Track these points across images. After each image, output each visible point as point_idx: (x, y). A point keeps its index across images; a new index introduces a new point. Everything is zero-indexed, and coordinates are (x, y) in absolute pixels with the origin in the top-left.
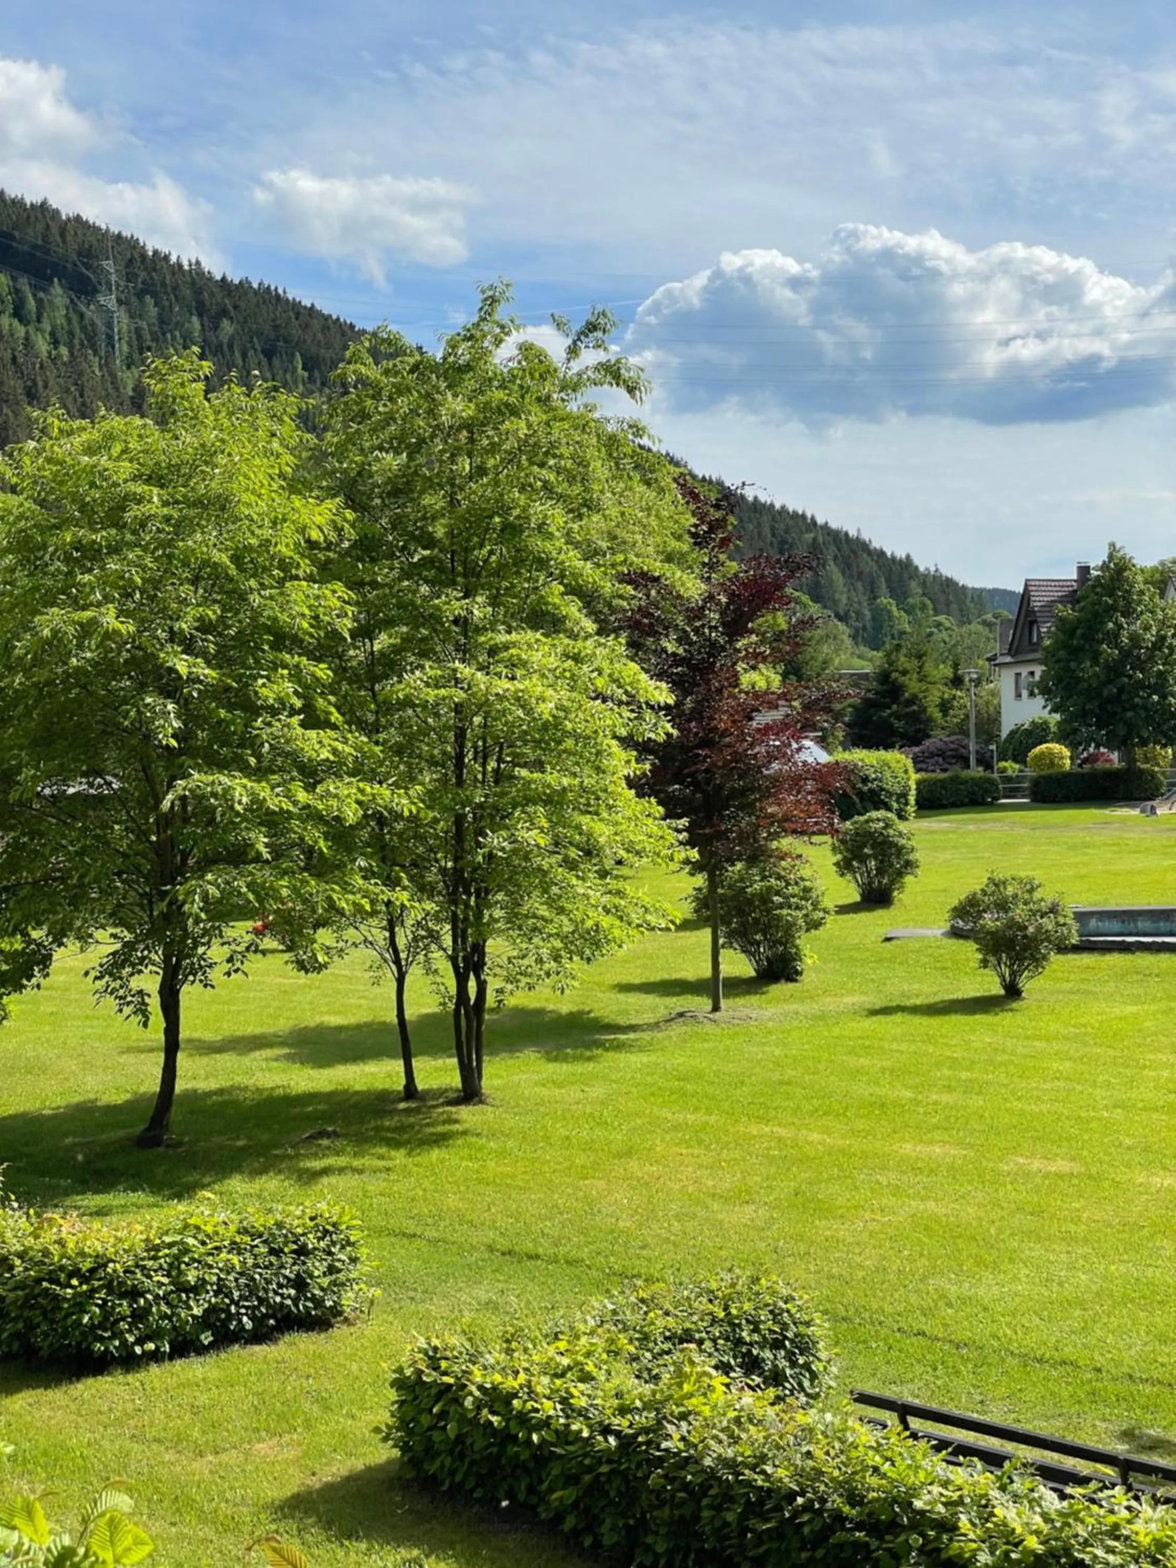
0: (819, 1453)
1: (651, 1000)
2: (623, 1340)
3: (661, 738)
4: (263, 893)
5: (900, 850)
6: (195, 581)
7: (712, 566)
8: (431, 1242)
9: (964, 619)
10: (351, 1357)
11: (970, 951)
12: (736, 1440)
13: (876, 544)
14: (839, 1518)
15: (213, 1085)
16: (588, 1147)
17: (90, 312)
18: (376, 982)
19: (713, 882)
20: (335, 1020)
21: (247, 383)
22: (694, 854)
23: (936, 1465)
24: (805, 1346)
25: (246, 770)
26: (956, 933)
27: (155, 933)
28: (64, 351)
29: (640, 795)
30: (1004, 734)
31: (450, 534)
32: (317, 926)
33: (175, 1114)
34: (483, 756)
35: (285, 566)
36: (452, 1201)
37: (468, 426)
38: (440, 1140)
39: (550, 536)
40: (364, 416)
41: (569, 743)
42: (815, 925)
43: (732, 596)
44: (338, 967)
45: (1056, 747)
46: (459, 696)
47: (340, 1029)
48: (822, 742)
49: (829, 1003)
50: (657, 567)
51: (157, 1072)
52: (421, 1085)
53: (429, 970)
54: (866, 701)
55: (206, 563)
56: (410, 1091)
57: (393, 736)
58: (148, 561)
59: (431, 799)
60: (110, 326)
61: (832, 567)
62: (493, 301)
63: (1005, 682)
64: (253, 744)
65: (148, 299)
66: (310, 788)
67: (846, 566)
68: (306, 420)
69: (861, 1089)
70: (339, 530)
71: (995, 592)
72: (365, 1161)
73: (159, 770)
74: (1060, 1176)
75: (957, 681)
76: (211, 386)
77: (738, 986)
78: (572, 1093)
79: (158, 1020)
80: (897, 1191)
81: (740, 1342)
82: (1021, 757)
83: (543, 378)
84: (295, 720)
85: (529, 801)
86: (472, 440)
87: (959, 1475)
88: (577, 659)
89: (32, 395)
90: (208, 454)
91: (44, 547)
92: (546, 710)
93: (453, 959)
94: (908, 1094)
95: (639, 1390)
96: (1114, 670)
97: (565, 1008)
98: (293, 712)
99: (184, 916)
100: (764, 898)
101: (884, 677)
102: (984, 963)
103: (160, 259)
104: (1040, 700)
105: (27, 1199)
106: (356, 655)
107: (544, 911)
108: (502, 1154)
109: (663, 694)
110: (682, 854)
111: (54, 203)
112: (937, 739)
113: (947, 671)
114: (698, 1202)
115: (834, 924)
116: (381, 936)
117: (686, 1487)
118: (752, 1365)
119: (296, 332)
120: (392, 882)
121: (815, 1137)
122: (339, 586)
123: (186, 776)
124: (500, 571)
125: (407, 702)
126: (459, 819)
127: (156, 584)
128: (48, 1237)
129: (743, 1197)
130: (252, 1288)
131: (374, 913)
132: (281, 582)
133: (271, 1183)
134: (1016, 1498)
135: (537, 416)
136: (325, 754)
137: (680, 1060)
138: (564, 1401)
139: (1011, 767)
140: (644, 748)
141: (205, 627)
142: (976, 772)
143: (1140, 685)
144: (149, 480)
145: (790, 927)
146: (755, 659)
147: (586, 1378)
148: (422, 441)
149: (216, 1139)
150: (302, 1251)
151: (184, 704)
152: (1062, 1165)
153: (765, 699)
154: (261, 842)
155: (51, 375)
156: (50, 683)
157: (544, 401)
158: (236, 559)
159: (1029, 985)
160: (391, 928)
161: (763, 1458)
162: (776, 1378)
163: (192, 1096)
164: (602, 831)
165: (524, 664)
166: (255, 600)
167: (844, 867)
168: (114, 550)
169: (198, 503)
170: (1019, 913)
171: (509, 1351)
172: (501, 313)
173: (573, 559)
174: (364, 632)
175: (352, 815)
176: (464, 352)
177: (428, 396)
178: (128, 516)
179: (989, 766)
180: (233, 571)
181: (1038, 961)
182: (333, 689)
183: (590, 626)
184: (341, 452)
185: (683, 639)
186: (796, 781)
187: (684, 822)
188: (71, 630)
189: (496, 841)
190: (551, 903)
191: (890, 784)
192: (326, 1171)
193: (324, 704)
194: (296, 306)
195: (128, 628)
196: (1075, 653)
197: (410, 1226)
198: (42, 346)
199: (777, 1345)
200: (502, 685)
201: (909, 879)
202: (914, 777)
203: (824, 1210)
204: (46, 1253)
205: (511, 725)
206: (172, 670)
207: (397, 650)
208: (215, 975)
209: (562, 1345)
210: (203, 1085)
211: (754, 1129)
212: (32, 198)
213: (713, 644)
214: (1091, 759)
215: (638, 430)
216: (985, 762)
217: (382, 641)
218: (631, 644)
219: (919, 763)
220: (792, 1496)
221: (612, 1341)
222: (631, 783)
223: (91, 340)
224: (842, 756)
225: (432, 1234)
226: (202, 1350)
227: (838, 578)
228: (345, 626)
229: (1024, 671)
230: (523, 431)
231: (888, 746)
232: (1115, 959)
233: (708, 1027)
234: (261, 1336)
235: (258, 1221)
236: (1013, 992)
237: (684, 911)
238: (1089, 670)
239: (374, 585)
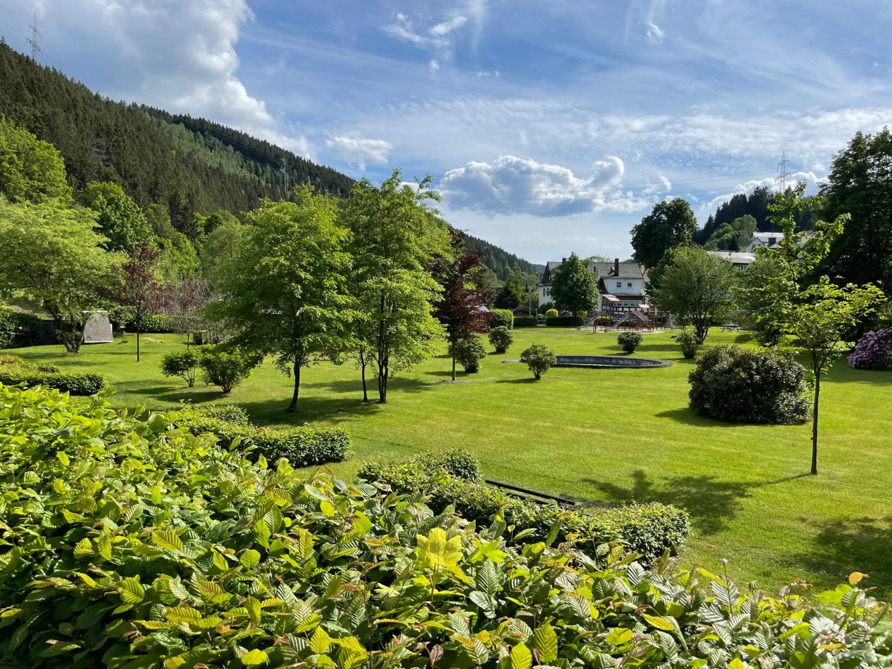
0: (475, 494)
1: (435, 377)
2: (422, 465)
3: (440, 301)
4: (325, 341)
5: (508, 337)
6: (307, 251)
7: (458, 253)
8: (371, 441)
9: (530, 273)
10: (347, 470)
11: (526, 366)
12: (452, 491)
13: (505, 251)
14: (480, 512)
15: (309, 396)
16: (416, 416)
17: (277, 173)
18: (357, 369)
19: (454, 344)
20: (345, 380)
21: (323, 193)
22: (448, 335)
23: (508, 498)
24: (473, 468)
25: (321, 306)
26: (523, 361)
27: (293, 351)
28: (270, 185)
29: (434, 317)
30: (540, 305)
31: (382, 240)
32: (340, 351)
33: (298, 404)
34: (389, 304)
35: (333, 247)
36: (376, 429)
37: (387, 209)
38: (373, 413)
39: (410, 242)
40: (357, 204)
41: (414, 302)
42: (482, 357)
43: (462, 262)
44: (346, 365)
45: (554, 310)
46: (383, 287)
47: (346, 382)
48: (487, 306)
49: (486, 379)
50: (441, 252)
51: (293, 392)
52: (368, 398)
53: (372, 365)
54: (500, 295)
55: (310, 245)
56: (365, 399)
57: (363, 297)
58: (294, 244)
59: (373, 316)
60: (283, 178)
61: (492, 257)
62: (397, 173)
63: (540, 291)
64: (323, 298)
65: (295, 171)
66: (339, 312)
67: (496, 256)
68: (340, 205)
69: (494, 402)
70: (349, 238)
71: (539, 266)
72: (353, 418)
73: (295, 305)
74: (547, 427)
75: (527, 291)
76: (314, 194)
77: (460, 374)
78: (411, 401)
79: (293, 376)
80: (501, 430)
81: (455, 467)
82: (544, 313)
83: (410, 195)
84: (335, 292)
85: (401, 317)
86: (389, 213)
87: (513, 501)
88: (416, 277)
89: (260, 196)
90: (312, 214)
91: (264, 239)
92: (407, 292)
93: (379, 362)
94: (506, 404)
95: (427, 478)
96: (572, 288)
97: (412, 378)
98: (334, 289)
99: (302, 347)
100: (469, 348)
101: (506, 289)
102: (530, 369)
103: (299, 159)
104: (550, 296)
105: (255, 424)
106: (354, 274)
107: (405, 349)
108: (391, 417)
109: (441, 288)
110: (445, 334)
111: (268, 141)
112: (521, 307)
113: (524, 288)
114: (445, 431)
115: (487, 357)
116: (358, 355)
117: (438, 503)
118: (458, 473)
119: (338, 182)
120: (362, 339)
121: (479, 415)
122: (349, 254)
123: (303, 306)
124: (395, 251)
125: (368, 288)
126: (382, 322)
127: (295, 251)
128: (262, 433)
129: (458, 430)
130: (319, 450)
131: (356, 348)
132: (332, 252)
133: (325, 423)
134: (529, 508)
135: (408, 207)
136: (343, 302)
137: (442, 393)
138: (405, 481)
139: (541, 315)
140: (435, 304)
141: (310, 264)
142: (531, 316)
143: (579, 293)
144: (294, 221)
145: (475, 358)
146: (468, 280)
147: (412, 474)
148: (374, 213)
149: (310, 411)
150: (333, 440)
151: (303, 286)
152: (548, 424)
153: (471, 292)
154: (324, 327)
155: (266, 192)
156: (264, 279)
157: (410, 203)
158: (319, 245)
159: (542, 376)
160: (361, 353)
161: (460, 496)
162: (465, 477)
163: (303, 399)
164: (422, 327)
165: (402, 278)
166: (324, 257)
167: (492, 342)
168: (283, 241)
169: (308, 228)
170: (540, 355)
171: (391, 467)
172: (398, 177)
173: (416, 249)
174: (356, 267)
175: (350, 320)
176: (387, 188)
177: (376, 200)
178: (288, 231)
179: (535, 315)
180: (318, 248)
181: (545, 369)
182: (346, 283)
183: (422, 268)
184: (350, 214)
185: (448, 274)
186: (479, 316)
187: (447, 325)
188: (271, 264)
189: (392, 329)
190: (408, 346)
191: (506, 319)
192: (341, 421)
193: (344, 288)
194: (338, 174)
195: (287, 263)
196: (561, 283)
197: (364, 436)
198: (263, 183)
199: (465, 468)
200: (395, 284)
201: (510, 346)
202: (513, 317)
203: (481, 434)
204: (261, 438)
205: (397, 296)
206: (300, 276)
207: (366, 273)
208: (310, 364)
209: (406, 465)
210: (305, 396)
211: (462, 412)
212: (261, 139)
213: (456, 275)
214: (564, 314)
215: (437, 212)
216: (534, 314)
217: (360, 271)
218: (432, 275)
219: (515, 313)
220: (467, 506)
221: (419, 465)
222: (431, 313)
223: (278, 182)
224: (492, 310)
225: (370, 438)
226: (304, 466)
227: (494, 261)
228: (350, 265)
229: (546, 288)
230: (404, 211)
231: (506, 308)
232: (567, 369)
233: (451, 385)
234: (321, 463)
235: (321, 432)
236: (538, 377)
237: (445, 352)
238: (564, 288)
239: (359, 254)
